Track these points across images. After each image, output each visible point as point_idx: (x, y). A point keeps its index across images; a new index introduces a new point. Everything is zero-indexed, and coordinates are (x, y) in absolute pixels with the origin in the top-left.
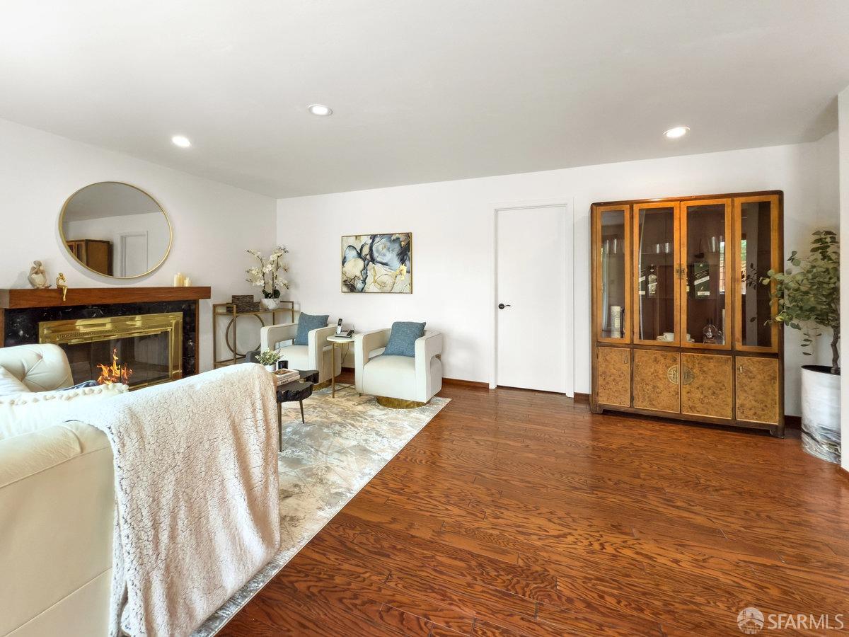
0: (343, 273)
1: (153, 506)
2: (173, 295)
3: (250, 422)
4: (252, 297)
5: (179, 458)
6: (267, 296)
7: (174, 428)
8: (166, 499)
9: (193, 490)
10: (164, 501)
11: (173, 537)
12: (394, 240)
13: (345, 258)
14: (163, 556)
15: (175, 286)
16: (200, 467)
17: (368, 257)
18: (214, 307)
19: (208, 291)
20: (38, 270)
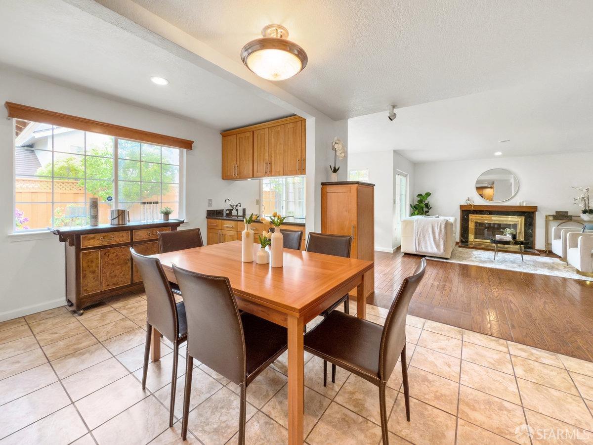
2: (515, 209)
3: (436, 227)
4: (567, 212)
6: (585, 212)
16: (425, 229)
18: (546, 216)
19: (535, 208)
20: (468, 200)
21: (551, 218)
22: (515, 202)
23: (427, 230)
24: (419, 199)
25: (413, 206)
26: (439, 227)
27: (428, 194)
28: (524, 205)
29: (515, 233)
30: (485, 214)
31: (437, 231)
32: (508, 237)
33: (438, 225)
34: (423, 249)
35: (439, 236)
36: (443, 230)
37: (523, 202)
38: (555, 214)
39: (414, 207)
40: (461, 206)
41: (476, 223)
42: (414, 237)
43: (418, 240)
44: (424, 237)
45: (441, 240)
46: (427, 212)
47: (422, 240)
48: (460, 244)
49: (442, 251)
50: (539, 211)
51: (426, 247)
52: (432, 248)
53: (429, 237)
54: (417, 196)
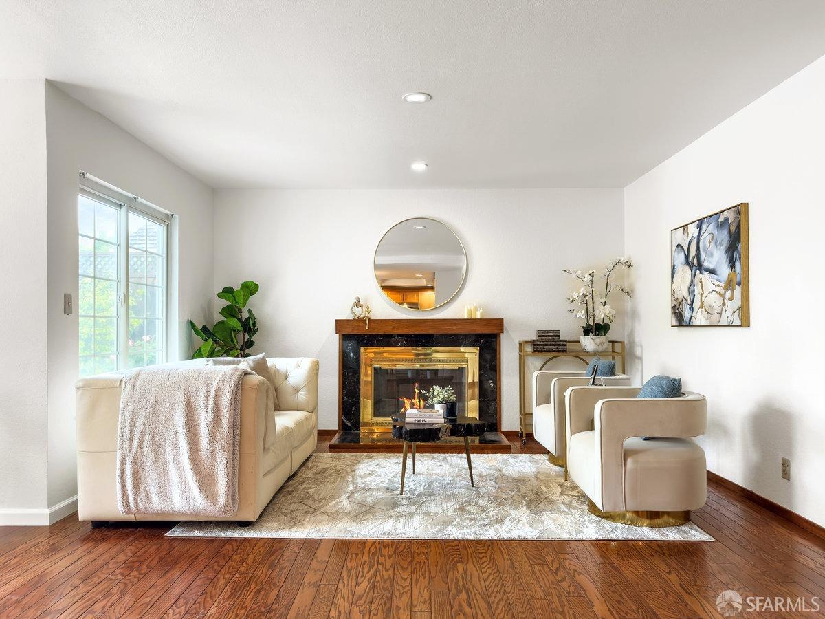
0: (673, 293)
1: (131, 423)
2: (459, 327)
3: (202, 403)
4: (557, 333)
5: (149, 405)
6: (587, 331)
7: (151, 387)
8: (139, 423)
9: (156, 428)
10: (138, 424)
11: (140, 446)
12: (722, 223)
13: (674, 266)
14: (133, 452)
15: (466, 318)
16: (162, 417)
17: (695, 261)
18: (520, 344)
19: (499, 323)
20: (358, 304)
21: (529, 349)
22: (461, 309)
23: (169, 419)
24: (225, 303)
25: (199, 327)
26: (211, 401)
27: (250, 289)
28: (478, 317)
29: (453, 398)
30: (396, 346)
31: (204, 419)
32: (437, 416)
33: (207, 397)
34: (155, 499)
35: (212, 437)
36: (225, 414)
37: (476, 309)
38: (535, 338)
39: (205, 329)
40: (340, 324)
41: (377, 371)
42: (119, 454)
43: (135, 461)
44: (157, 450)
45: (219, 454)
46: (250, 344)
47: (148, 458)
48: (335, 440)
49: (222, 499)
50: (508, 331)
51: (164, 492)
52: (185, 491)
53: (175, 445)
54: (219, 295)
